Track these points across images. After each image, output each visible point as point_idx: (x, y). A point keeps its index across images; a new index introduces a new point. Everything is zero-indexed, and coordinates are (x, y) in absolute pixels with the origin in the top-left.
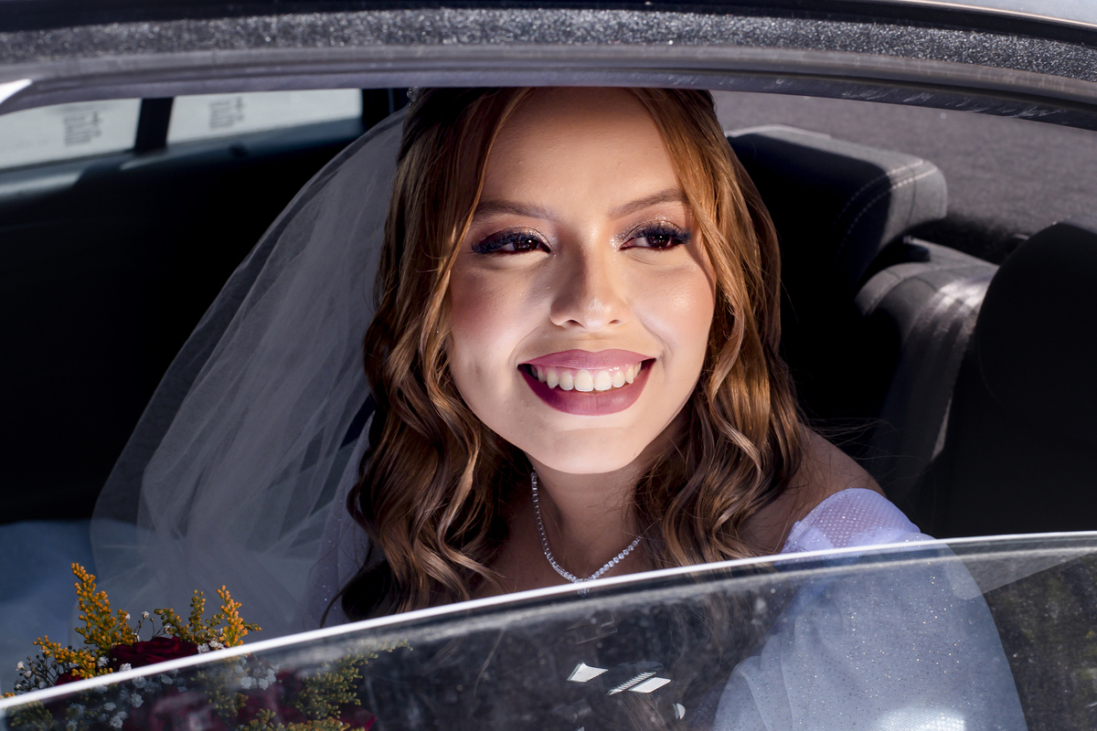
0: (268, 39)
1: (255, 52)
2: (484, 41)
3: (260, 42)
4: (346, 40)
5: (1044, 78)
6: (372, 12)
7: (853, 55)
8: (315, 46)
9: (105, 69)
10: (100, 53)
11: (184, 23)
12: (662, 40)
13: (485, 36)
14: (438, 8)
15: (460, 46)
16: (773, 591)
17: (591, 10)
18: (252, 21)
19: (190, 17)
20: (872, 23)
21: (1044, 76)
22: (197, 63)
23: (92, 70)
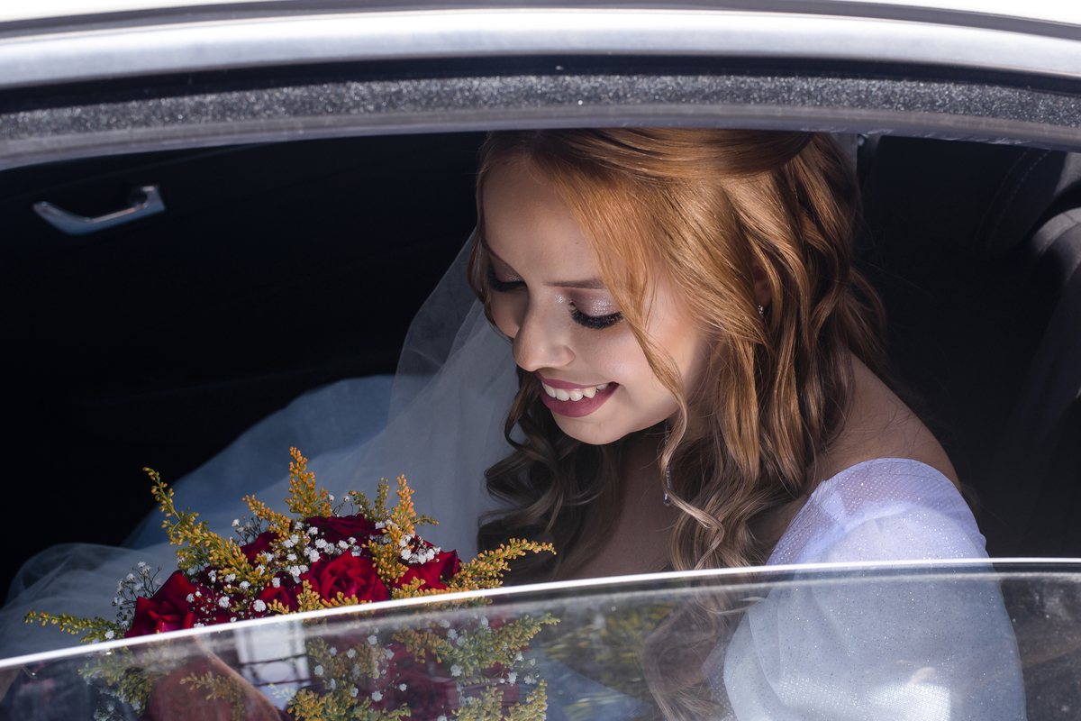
0: (180, 117)
1: (169, 128)
2: (391, 109)
3: (174, 119)
4: (254, 114)
5: (984, 121)
6: (281, 89)
7: (774, 107)
8: (225, 120)
9: (32, 148)
10: (25, 135)
11: (103, 107)
12: (570, 101)
13: (392, 105)
14: (344, 82)
15: (367, 115)
16: (614, 609)
17: (498, 78)
18: (166, 102)
19: (107, 101)
20: (794, 76)
21: (984, 120)
22: (116, 140)
23: (19, 150)
